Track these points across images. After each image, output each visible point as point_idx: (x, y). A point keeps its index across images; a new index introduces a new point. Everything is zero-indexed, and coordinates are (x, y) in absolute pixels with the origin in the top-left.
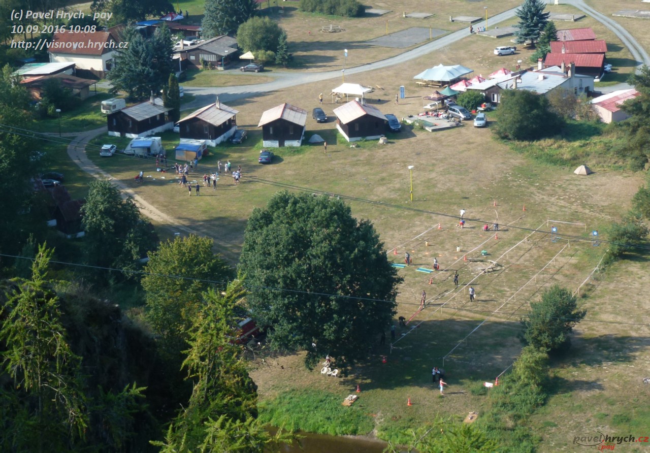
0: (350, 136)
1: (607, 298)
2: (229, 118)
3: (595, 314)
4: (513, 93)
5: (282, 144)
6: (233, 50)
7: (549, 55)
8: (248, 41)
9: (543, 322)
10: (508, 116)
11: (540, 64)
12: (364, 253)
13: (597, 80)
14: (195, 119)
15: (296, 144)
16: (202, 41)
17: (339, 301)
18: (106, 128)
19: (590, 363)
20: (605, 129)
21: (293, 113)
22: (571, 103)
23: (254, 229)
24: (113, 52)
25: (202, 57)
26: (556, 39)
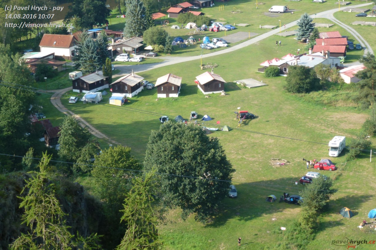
0: (205, 91)
1: (349, 180)
2: (139, 82)
4: (295, 68)
5: (167, 96)
6: (141, 45)
7: (315, 47)
8: (149, 40)
9: (313, 194)
10: (292, 80)
11: (310, 51)
12: (214, 155)
13: (342, 60)
14: (120, 82)
15: (175, 95)
16: (124, 40)
17: (200, 182)
18: (72, 87)
20: (346, 87)
21: (174, 79)
22: (328, 72)
23: (153, 142)
24: (76, 46)
25: (124, 48)
26: (319, 38)
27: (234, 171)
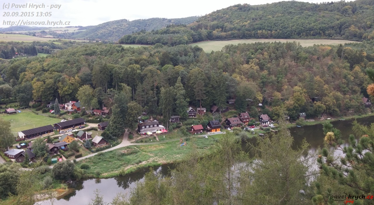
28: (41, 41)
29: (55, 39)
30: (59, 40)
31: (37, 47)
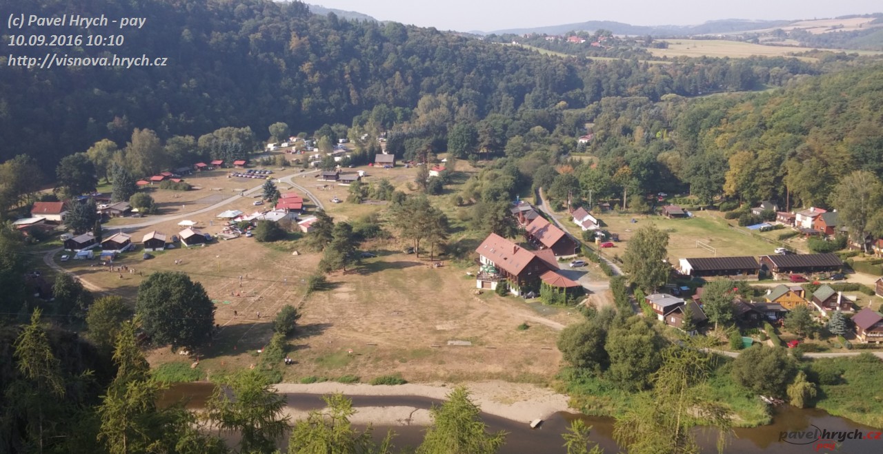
0: (188, 244)
1: (310, 308)
2: (127, 238)
3: (306, 315)
4: (263, 221)
5: (154, 250)
6: (128, 208)
7: (278, 205)
8: (135, 203)
9: (283, 321)
10: (261, 232)
11: (274, 209)
12: (197, 297)
13: (300, 214)
14: (110, 241)
15: (161, 249)
16: (112, 205)
17: (187, 320)
18: (64, 247)
19: (304, 337)
20: (304, 235)
21: (159, 235)
22: (289, 225)
23: (143, 290)
24: (66, 212)
25: (112, 212)
26: (280, 197)
27: (216, 308)
28: (769, 56)
29: (803, 50)
30: (812, 52)
31: (757, 69)
